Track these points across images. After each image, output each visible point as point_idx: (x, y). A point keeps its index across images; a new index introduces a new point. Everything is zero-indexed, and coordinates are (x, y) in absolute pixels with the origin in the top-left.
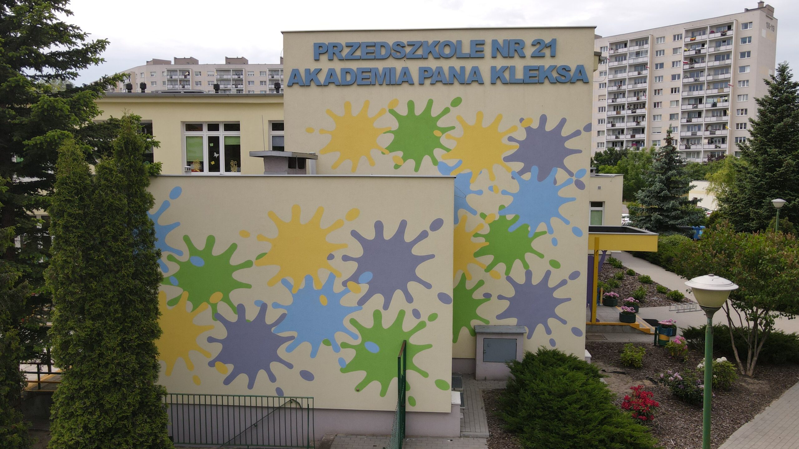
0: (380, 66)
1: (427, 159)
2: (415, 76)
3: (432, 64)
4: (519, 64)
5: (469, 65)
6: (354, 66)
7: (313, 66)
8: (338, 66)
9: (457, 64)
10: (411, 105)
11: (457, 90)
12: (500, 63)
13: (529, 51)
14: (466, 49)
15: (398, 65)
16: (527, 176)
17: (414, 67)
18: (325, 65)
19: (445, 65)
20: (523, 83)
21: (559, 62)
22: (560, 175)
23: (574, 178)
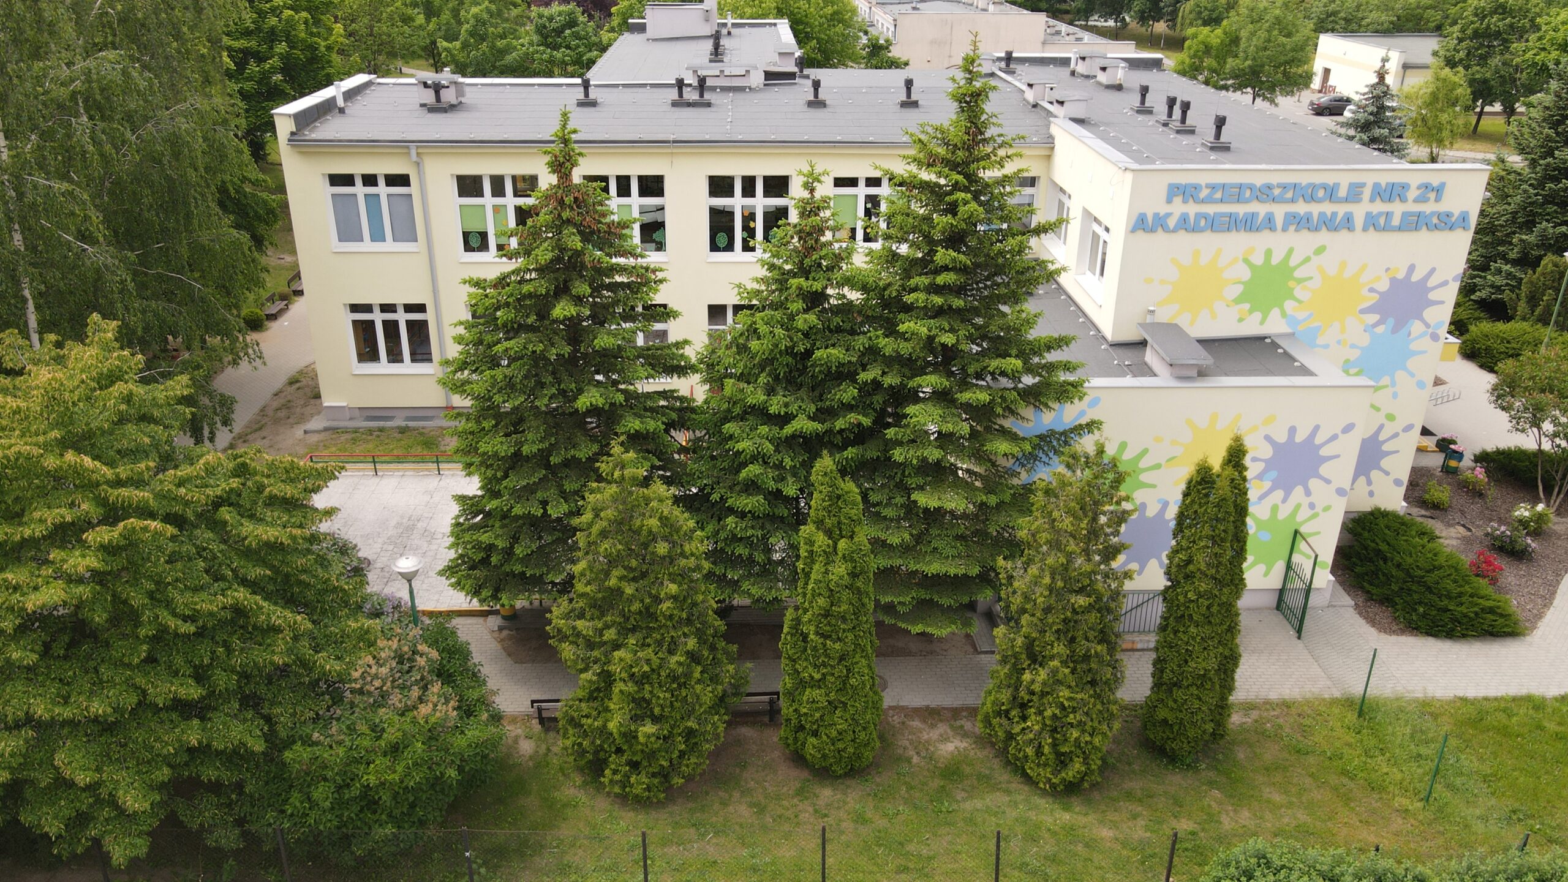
0: (1241, 209)
1: (1275, 312)
2: (1279, 221)
3: (1301, 208)
4: (1397, 209)
5: (1342, 209)
6: (1210, 209)
7: (1163, 209)
8: (1192, 209)
9: (1328, 208)
10: (1268, 253)
11: (1324, 237)
12: (1379, 207)
13: (1412, 194)
14: (1342, 192)
15: (1261, 209)
16: (1380, 329)
17: (1279, 211)
18: (1178, 208)
19: (1315, 209)
20: (1400, 229)
21: (1442, 207)
22: (1417, 327)
23: (1430, 330)
